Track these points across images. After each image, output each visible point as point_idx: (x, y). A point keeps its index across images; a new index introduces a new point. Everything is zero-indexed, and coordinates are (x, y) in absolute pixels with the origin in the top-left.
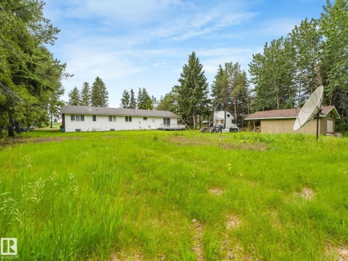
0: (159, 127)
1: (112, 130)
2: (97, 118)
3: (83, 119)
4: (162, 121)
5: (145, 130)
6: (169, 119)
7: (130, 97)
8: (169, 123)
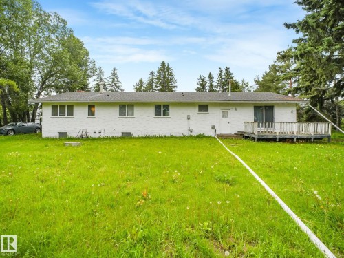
0: (242, 129)
1: (126, 136)
2: (96, 110)
3: (71, 114)
4: (249, 114)
5: (201, 137)
6: (270, 108)
7: (208, 84)
8: (270, 120)
